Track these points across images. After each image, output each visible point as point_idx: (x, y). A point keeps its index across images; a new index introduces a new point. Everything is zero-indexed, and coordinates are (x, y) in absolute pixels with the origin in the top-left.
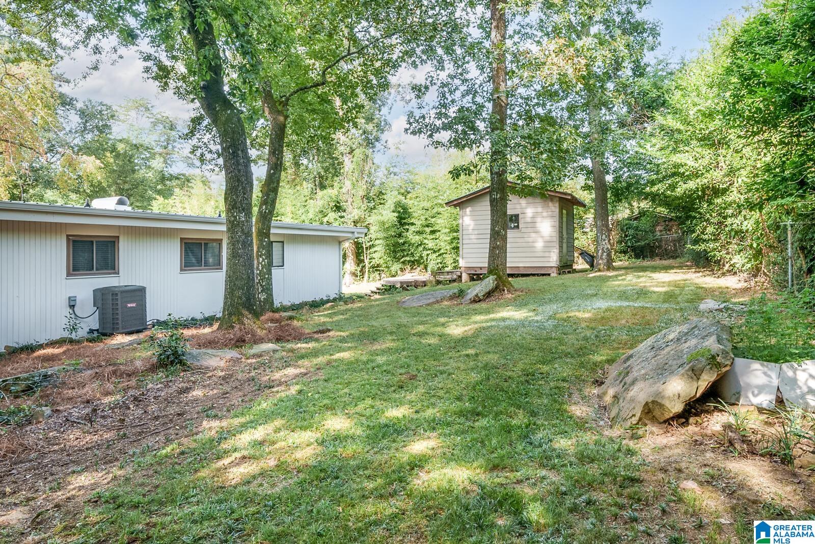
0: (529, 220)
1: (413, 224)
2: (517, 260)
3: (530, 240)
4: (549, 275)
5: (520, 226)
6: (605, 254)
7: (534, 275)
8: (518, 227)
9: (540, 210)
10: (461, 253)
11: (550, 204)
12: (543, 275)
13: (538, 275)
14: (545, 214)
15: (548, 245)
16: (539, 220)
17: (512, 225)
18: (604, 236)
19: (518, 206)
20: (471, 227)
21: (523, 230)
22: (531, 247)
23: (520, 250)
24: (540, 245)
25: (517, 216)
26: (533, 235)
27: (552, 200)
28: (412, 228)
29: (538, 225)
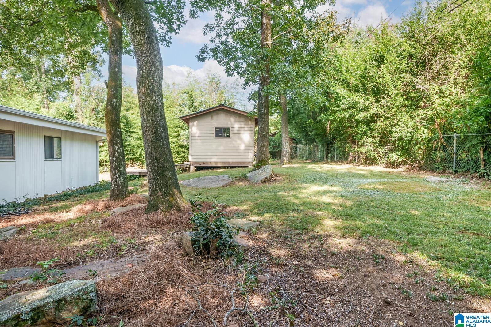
0: (236, 132)
1: (133, 132)
2: (228, 157)
3: (236, 145)
4: (247, 167)
5: (231, 135)
6: (287, 154)
7: (238, 167)
8: (229, 136)
9: (243, 125)
10: (190, 152)
11: (250, 122)
12: (244, 167)
13: (241, 167)
14: (246, 129)
15: (247, 148)
16: (242, 132)
17: (226, 135)
18: (287, 143)
19: (229, 123)
20: (197, 135)
21: (233, 138)
22: (237, 148)
23: (230, 151)
24: (242, 147)
25: (229, 129)
26: (239, 141)
27: (251, 120)
28: (134, 135)
29: (242, 135)
